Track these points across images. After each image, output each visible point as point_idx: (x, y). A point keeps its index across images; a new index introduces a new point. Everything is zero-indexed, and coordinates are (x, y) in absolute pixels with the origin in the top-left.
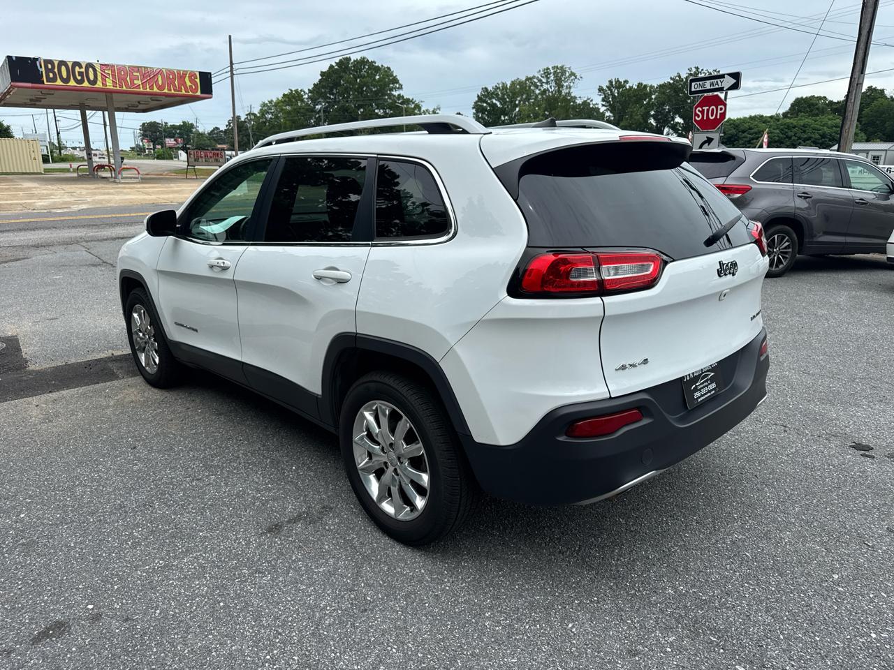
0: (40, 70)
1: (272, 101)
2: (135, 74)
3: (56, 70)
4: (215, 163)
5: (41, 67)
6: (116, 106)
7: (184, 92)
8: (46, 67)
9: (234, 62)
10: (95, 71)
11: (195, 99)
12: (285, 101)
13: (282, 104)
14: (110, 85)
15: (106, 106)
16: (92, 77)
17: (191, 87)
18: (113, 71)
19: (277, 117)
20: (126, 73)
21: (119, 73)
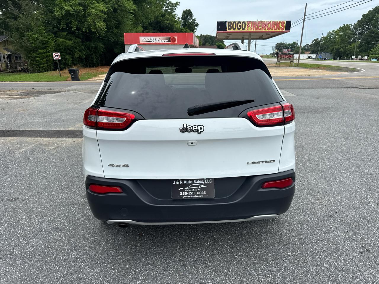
0: (227, 26)
1: (334, 30)
2: (260, 24)
3: (232, 25)
4: (289, 60)
5: (227, 24)
6: (251, 38)
7: (278, 30)
8: (229, 24)
9: (306, 15)
10: (245, 24)
11: (284, 33)
12: (340, 30)
13: (338, 32)
14: (249, 29)
15: (248, 37)
16: (244, 27)
17: (281, 28)
18: (252, 24)
19: (335, 38)
20: (256, 24)
21: (254, 24)
